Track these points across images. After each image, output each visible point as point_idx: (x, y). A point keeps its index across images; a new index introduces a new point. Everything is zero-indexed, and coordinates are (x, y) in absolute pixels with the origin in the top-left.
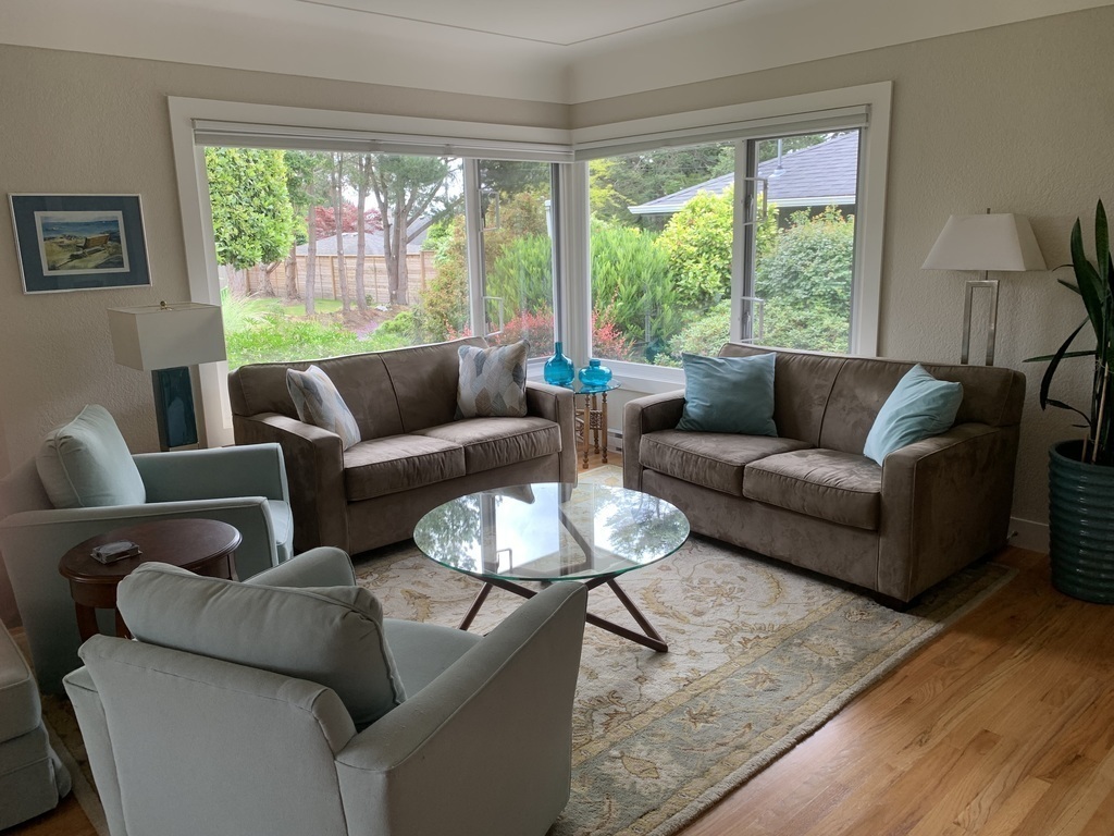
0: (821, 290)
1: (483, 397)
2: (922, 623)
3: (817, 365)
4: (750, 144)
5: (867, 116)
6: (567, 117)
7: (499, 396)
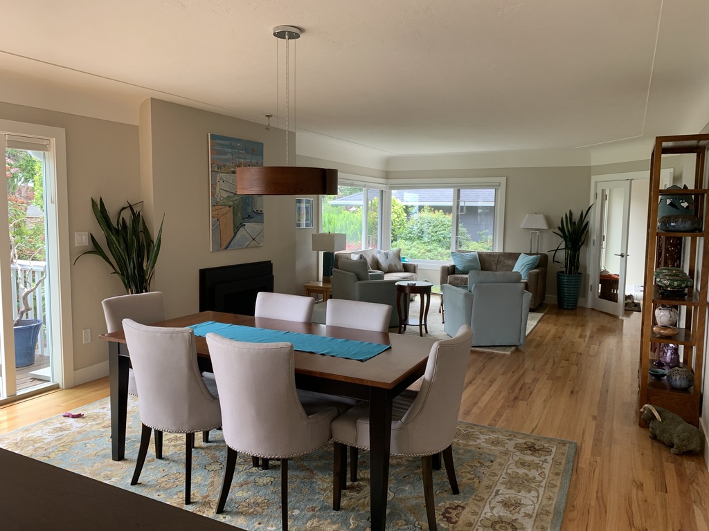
0: (435, 238)
1: (390, 266)
2: (539, 314)
3: (490, 255)
4: (459, 190)
5: (499, 186)
6: (387, 175)
7: (396, 265)
